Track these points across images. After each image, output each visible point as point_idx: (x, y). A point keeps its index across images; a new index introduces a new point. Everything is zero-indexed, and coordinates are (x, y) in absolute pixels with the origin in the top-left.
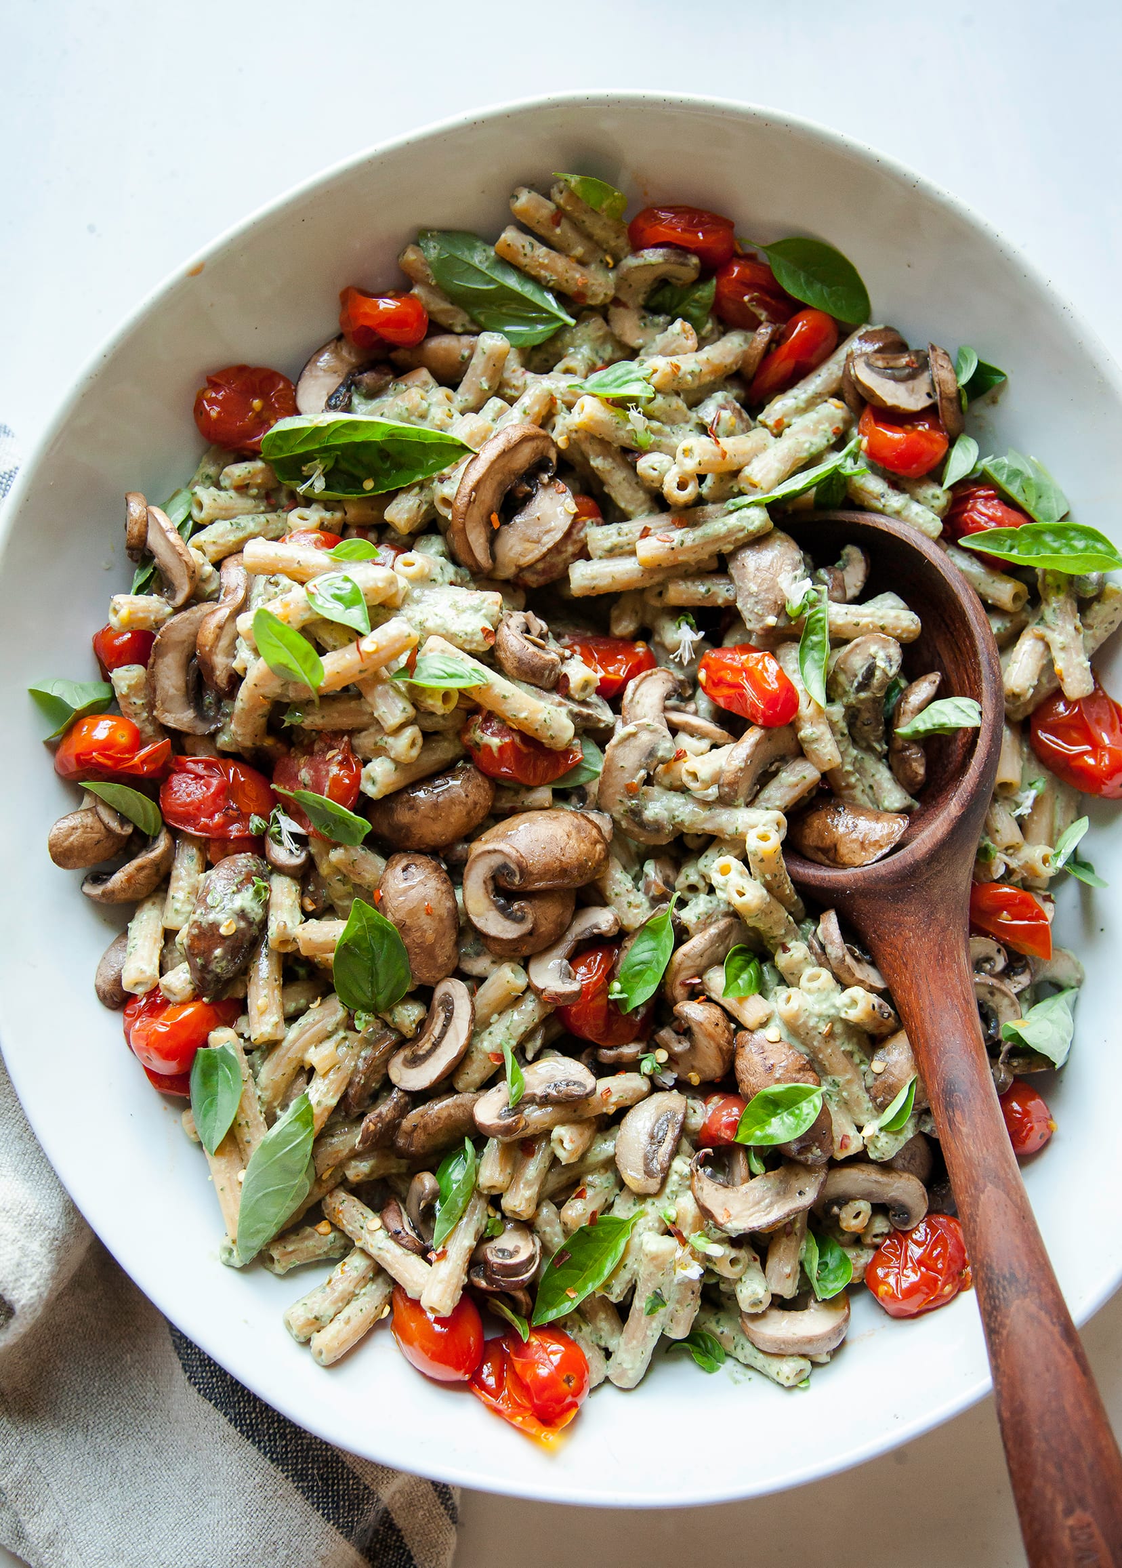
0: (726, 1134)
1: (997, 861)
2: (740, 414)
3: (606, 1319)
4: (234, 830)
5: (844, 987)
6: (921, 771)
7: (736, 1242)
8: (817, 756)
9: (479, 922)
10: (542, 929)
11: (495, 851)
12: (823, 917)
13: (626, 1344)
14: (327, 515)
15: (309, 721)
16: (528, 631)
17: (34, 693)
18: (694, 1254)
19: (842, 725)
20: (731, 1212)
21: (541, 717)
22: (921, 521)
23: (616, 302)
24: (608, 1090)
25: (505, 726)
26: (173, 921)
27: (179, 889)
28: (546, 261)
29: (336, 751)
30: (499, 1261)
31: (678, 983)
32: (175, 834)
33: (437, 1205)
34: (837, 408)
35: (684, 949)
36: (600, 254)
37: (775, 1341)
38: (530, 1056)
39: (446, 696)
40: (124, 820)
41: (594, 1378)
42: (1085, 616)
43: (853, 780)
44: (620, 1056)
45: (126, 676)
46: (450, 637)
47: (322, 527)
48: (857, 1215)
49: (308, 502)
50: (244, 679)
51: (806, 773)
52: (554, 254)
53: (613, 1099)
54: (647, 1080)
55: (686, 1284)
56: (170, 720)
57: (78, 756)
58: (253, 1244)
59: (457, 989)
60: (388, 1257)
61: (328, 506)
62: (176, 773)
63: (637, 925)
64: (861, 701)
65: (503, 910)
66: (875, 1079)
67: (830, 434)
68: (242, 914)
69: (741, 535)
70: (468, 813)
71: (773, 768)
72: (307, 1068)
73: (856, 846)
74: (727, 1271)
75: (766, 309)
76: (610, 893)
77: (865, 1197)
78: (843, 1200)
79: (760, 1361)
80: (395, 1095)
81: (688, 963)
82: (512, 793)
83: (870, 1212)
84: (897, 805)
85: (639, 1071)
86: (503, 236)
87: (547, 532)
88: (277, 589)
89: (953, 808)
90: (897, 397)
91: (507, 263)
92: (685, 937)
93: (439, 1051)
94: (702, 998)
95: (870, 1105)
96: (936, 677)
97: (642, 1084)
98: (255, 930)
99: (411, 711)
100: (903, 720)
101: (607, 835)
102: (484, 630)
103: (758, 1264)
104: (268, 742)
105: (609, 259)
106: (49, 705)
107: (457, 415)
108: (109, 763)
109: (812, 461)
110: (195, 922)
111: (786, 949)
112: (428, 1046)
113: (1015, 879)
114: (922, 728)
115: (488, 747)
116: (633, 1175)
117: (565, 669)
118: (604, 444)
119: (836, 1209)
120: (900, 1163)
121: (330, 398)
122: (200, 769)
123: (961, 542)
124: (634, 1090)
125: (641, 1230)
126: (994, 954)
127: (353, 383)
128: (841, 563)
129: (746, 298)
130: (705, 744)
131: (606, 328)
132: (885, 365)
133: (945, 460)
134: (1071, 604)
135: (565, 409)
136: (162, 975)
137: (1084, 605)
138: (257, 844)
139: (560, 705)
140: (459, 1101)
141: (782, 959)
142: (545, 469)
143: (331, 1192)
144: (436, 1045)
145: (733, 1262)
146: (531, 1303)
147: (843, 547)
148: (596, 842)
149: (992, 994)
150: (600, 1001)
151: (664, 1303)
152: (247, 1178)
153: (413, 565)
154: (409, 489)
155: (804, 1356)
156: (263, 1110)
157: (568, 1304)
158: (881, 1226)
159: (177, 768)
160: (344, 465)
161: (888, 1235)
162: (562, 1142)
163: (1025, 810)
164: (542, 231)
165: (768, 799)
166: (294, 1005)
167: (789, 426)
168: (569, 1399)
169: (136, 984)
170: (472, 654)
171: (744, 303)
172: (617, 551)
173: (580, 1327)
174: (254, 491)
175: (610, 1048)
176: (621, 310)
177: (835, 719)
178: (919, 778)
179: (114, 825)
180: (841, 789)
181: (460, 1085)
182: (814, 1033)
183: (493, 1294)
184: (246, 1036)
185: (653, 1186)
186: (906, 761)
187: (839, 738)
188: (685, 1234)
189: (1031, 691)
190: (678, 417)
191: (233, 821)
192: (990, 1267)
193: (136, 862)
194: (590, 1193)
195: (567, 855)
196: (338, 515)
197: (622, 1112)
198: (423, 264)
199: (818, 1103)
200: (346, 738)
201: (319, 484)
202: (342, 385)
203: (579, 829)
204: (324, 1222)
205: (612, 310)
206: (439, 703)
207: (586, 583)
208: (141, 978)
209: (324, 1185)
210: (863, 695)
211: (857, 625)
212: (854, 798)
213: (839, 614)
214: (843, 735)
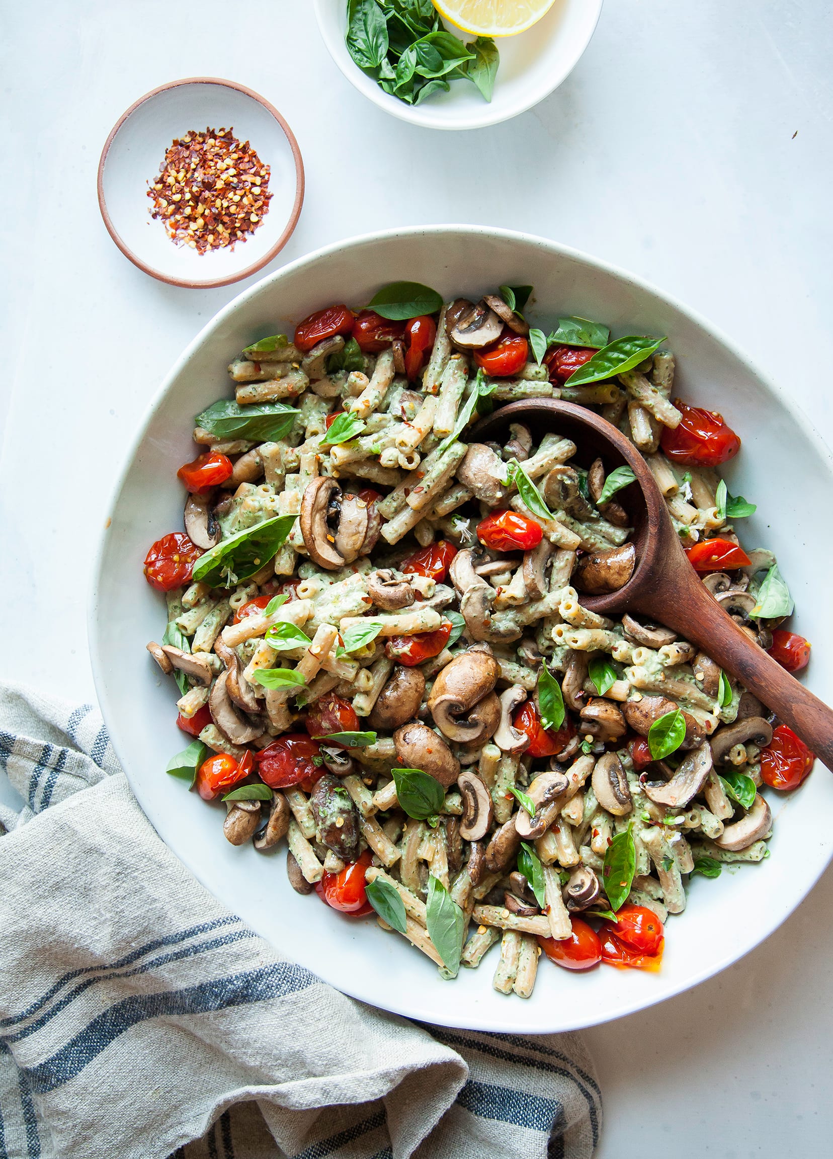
0: (647, 759)
1: (691, 532)
2: (412, 396)
3: (649, 885)
4: (308, 770)
5: (657, 650)
6: (624, 514)
7: (688, 808)
8: (567, 545)
9: (457, 739)
10: (490, 721)
11: (442, 702)
12: (624, 621)
13: (667, 890)
14: (248, 590)
15: (311, 698)
16: (383, 580)
17: (169, 772)
18: (670, 828)
19: (569, 520)
20: (675, 796)
21: (419, 622)
22: (539, 390)
23: (312, 381)
24: (575, 775)
25: (406, 638)
26: (310, 833)
27: (302, 816)
28: (267, 391)
29: (333, 703)
30: (578, 893)
31: (573, 700)
32: (283, 792)
33: (529, 884)
34: (458, 359)
35: (565, 682)
36: (289, 366)
37: (738, 843)
38: (525, 783)
39: (368, 646)
40: (252, 801)
41: (662, 917)
42: (654, 380)
43: (592, 541)
44: (569, 753)
45: (208, 735)
46: (350, 614)
47: (251, 598)
48: (739, 754)
49: (234, 589)
50: (265, 699)
51: (567, 557)
52: (267, 383)
53: (580, 777)
54: (591, 756)
55: (676, 845)
56: (242, 740)
57: (212, 789)
58: (455, 962)
59: (467, 776)
60: (523, 925)
61: (246, 585)
62: (261, 762)
63: (534, 684)
64: (571, 503)
65: (464, 726)
66: (703, 684)
67: (464, 376)
68: (342, 811)
69: (455, 463)
70: (416, 691)
71: (549, 564)
72: (422, 861)
73: (616, 576)
74: (693, 825)
75: (389, 335)
76: (510, 678)
77: (737, 742)
78: (727, 751)
79: (738, 857)
80: (474, 845)
81: (571, 688)
82: (430, 664)
83: (744, 748)
84: (623, 537)
85: (583, 754)
86: (237, 394)
87: (359, 525)
88: (251, 648)
89: (652, 530)
90: (485, 337)
91: (247, 405)
92: (561, 675)
93: (480, 811)
94: (590, 699)
95: (709, 698)
96: (598, 463)
97: (589, 760)
98: (353, 815)
99: (356, 665)
100: (598, 494)
101: (489, 652)
102: (363, 599)
103: (706, 810)
104: (295, 718)
105: (295, 365)
106: (181, 773)
107: (276, 497)
108: (229, 782)
109: (465, 397)
110: (321, 830)
111: (615, 649)
112: (473, 812)
113: (707, 533)
114: (608, 494)
115: (404, 654)
116: (616, 809)
117: (414, 586)
118: (358, 463)
119: (727, 758)
120: (743, 714)
121: (208, 530)
122: (272, 753)
123: (566, 385)
124: (587, 766)
125: (637, 832)
126: (721, 579)
127: (213, 515)
128: (512, 435)
129: (376, 338)
130: (507, 575)
131: (316, 397)
132: (468, 324)
133: (530, 348)
134: (642, 380)
135: (325, 457)
136: (322, 862)
137: (650, 377)
138: (324, 770)
139: (424, 607)
140: (506, 829)
141: (616, 655)
142: (337, 493)
143: (473, 910)
144: (476, 810)
145: (692, 819)
146: (607, 902)
147: (509, 428)
148: (487, 660)
149: (733, 600)
150: (541, 733)
151: (673, 861)
152: (430, 933)
153: (307, 589)
154: (279, 552)
155: (758, 840)
156: (415, 895)
157: (625, 890)
158: (754, 751)
159: (260, 760)
160: (239, 560)
161: (761, 753)
162: (569, 816)
163: (689, 496)
164: (255, 378)
165: (557, 582)
166: (394, 835)
167: (440, 385)
168: (657, 937)
169: (314, 877)
170: (366, 614)
171: (377, 340)
172: (399, 509)
173: (639, 897)
174: (203, 600)
175: (562, 752)
176: (317, 383)
177: (563, 519)
178: (625, 518)
179: (250, 807)
180: (589, 549)
181: (501, 820)
182: (657, 683)
183: (585, 910)
184: (382, 865)
185: (628, 807)
186: (613, 514)
187: (571, 526)
188: (660, 821)
189: (652, 437)
190: (384, 422)
191: (305, 767)
192: (819, 745)
193: (273, 818)
194: (599, 830)
195: (478, 678)
196: (253, 586)
197: (589, 780)
198: (208, 434)
199: (681, 717)
200: (333, 694)
201: (235, 579)
202: (209, 519)
203: (475, 661)
204: (480, 927)
205: (313, 386)
206: (368, 652)
207: (395, 535)
208: (314, 873)
209: (468, 910)
210: (569, 500)
211: (542, 466)
212: (599, 549)
213: (529, 467)
214: (572, 524)
